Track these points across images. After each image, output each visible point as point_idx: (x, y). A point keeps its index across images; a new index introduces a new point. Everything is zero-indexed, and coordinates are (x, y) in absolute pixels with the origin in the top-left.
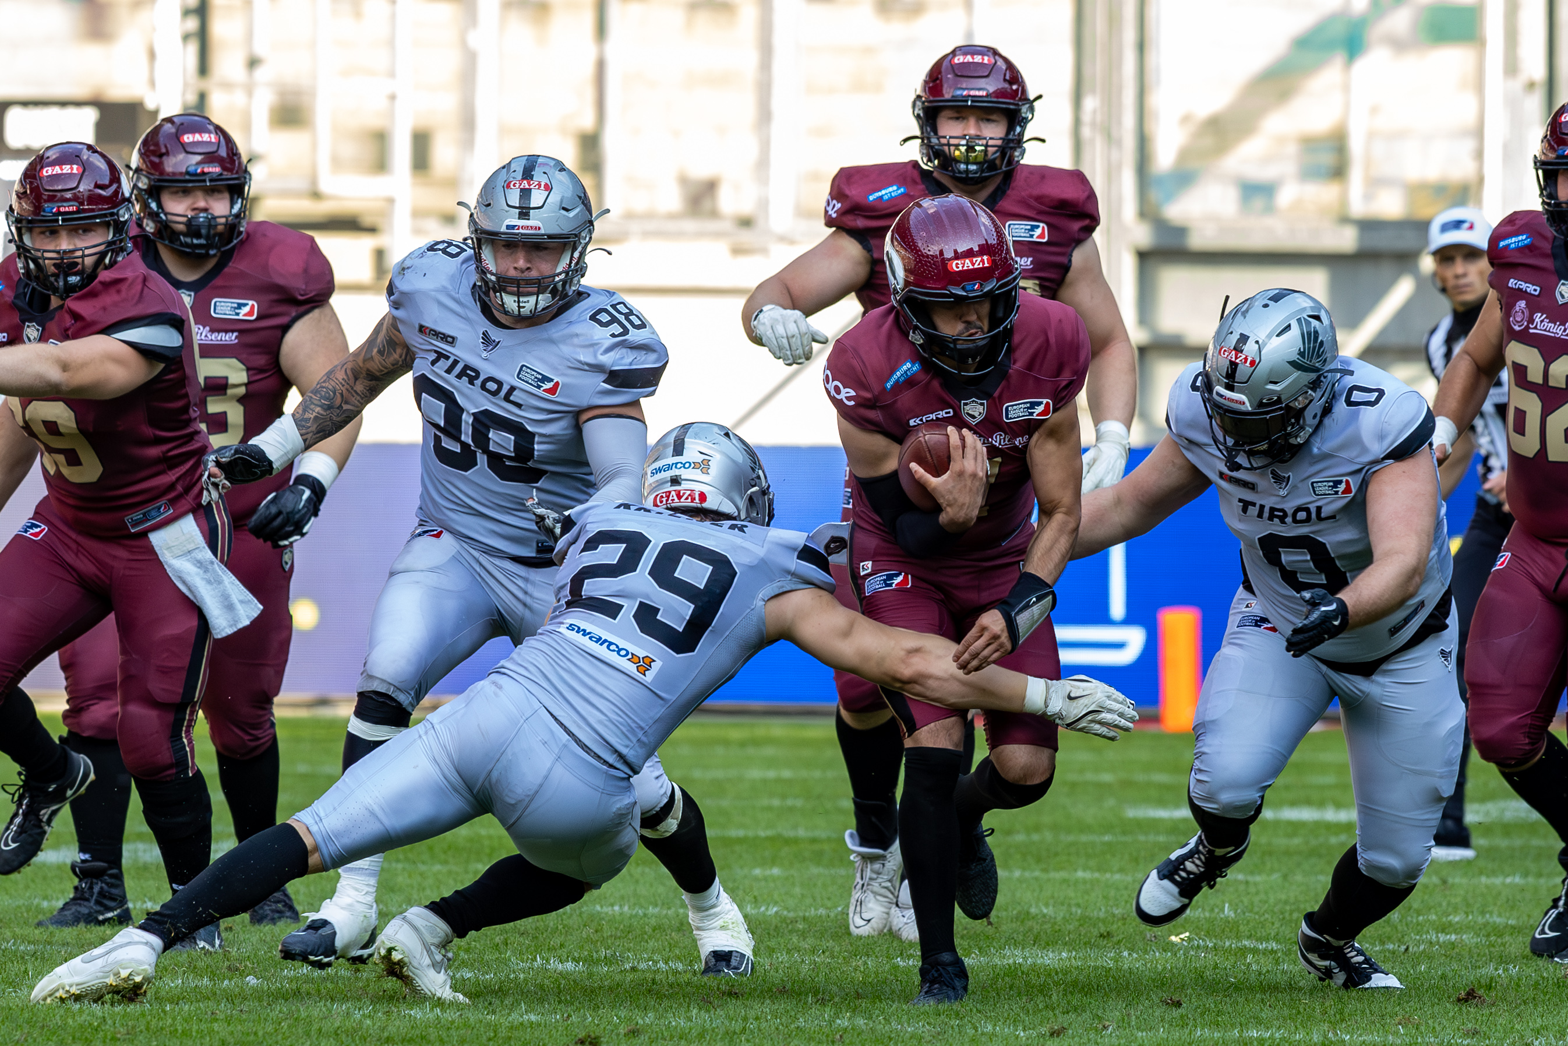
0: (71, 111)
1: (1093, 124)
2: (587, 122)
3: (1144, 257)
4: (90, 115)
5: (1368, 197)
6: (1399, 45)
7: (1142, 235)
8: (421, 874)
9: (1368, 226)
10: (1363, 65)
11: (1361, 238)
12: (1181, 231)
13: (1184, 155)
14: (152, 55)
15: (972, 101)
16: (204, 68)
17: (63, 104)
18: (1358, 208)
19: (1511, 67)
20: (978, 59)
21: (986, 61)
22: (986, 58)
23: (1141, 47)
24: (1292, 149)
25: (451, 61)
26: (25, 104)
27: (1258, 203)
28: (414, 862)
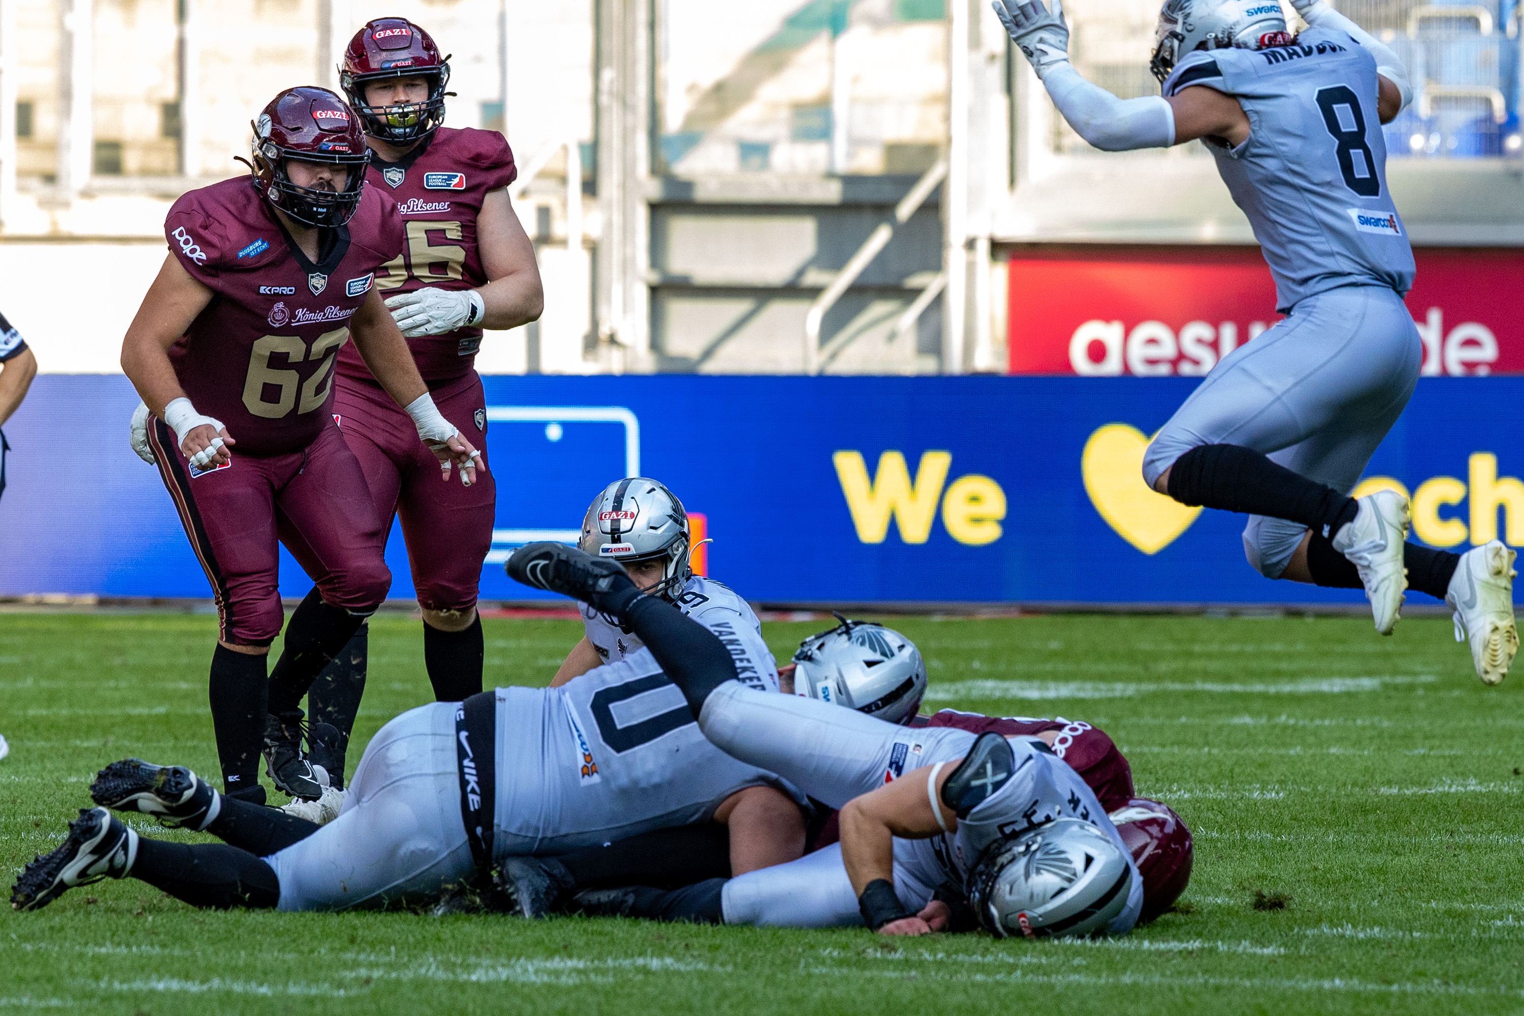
1: (611, 93)
2: (169, 93)
3: (655, 208)
5: (850, 155)
6: (877, 23)
7: (654, 189)
8: (28, 751)
9: (850, 180)
10: (846, 40)
11: (845, 191)
12: (688, 186)
13: (690, 119)
15: (401, 72)
18: (842, 165)
19: (975, 42)
20: (397, 32)
21: (404, 33)
22: (404, 30)
23: (652, 25)
24: (784, 114)
25: (51, 41)
27: (755, 160)
28: (22, 740)
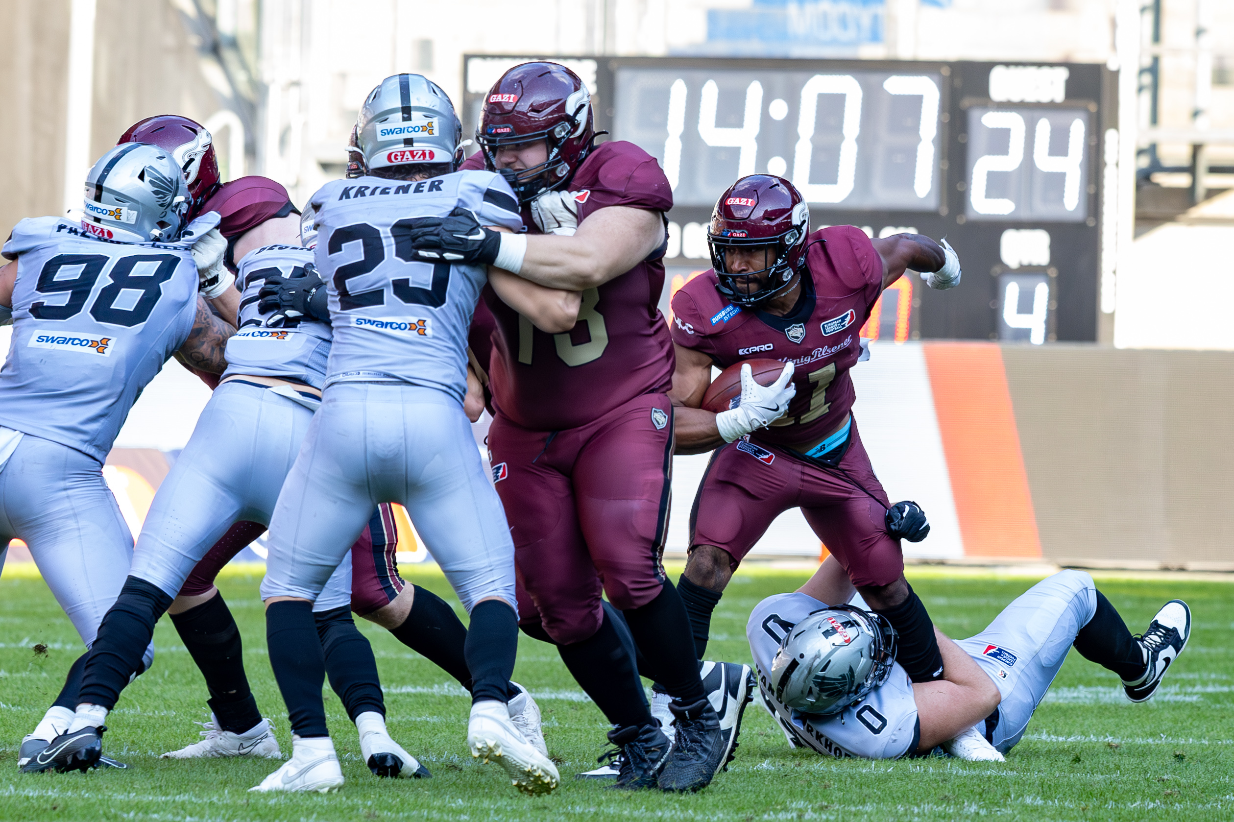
0: (1046, 70)
4: (1062, 74)
14: (1114, 24)
16: (1157, 37)
17: (1040, 65)
26: (1007, 64)
